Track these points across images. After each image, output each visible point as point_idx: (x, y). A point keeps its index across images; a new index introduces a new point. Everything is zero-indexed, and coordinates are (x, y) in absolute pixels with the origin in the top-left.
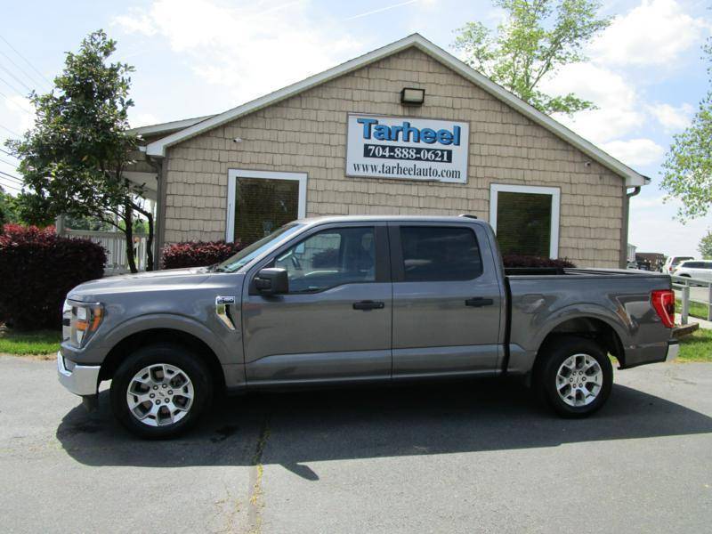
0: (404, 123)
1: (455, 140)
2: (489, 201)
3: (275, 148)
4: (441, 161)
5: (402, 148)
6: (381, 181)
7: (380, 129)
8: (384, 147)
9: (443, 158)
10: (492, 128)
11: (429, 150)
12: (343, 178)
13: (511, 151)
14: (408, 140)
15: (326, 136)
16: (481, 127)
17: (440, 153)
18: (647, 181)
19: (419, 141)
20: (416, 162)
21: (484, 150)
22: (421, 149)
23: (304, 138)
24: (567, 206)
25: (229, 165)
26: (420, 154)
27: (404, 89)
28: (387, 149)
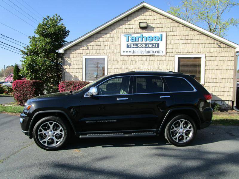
0: (141, 35)
1: (160, 39)
2: (175, 61)
3: (97, 47)
4: (155, 47)
5: (140, 44)
6: (133, 56)
7: (132, 38)
8: (134, 44)
9: (156, 46)
10: (175, 33)
11: (150, 44)
12: (120, 56)
13: (183, 41)
14: (142, 41)
15: (114, 42)
16: (171, 33)
17: (155, 45)
19: (146, 41)
20: (145, 49)
21: (172, 42)
22: (147, 44)
23: (106, 43)
24: (208, 62)
25: (83, 54)
26: (147, 46)
27: (140, 22)
28: (135, 45)
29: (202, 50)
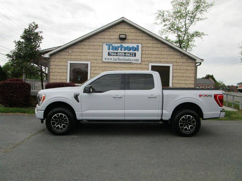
0: (120, 45)
1: (137, 49)
2: (148, 69)
3: (81, 54)
4: (132, 56)
5: (120, 53)
6: (113, 63)
7: (113, 47)
8: (114, 53)
10: (149, 45)
11: (128, 53)
12: (101, 62)
13: (156, 52)
14: (122, 50)
15: (96, 50)
16: (145, 45)
17: (132, 54)
18: (203, 61)
19: (125, 50)
20: (124, 57)
21: (147, 52)
22: (126, 53)
23: (90, 51)
24: (175, 70)
25: (68, 60)
26: (125, 54)
27: (120, 34)
28: (115, 53)
29: (171, 60)
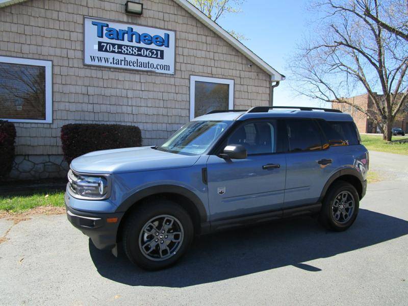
0: (128, 28)
2: (189, 87)
3: (23, 39)
4: (156, 58)
5: (127, 46)
6: (112, 70)
7: (110, 31)
8: (114, 45)
9: (157, 56)
10: (191, 37)
11: (147, 49)
12: (82, 66)
13: (203, 54)
14: (132, 41)
15: (67, 33)
16: (183, 35)
17: (155, 52)
18: (283, 78)
20: (138, 57)
21: (186, 52)
22: (142, 48)
23: (48, 33)
24: (238, 92)
26: (140, 51)
27: (127, 1)
28: (116, 46)
29: (230, 73)
